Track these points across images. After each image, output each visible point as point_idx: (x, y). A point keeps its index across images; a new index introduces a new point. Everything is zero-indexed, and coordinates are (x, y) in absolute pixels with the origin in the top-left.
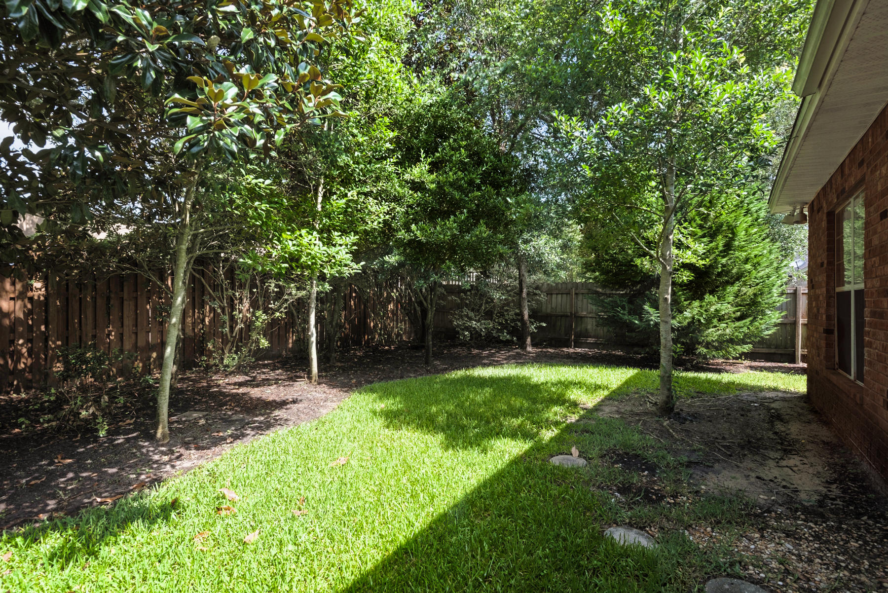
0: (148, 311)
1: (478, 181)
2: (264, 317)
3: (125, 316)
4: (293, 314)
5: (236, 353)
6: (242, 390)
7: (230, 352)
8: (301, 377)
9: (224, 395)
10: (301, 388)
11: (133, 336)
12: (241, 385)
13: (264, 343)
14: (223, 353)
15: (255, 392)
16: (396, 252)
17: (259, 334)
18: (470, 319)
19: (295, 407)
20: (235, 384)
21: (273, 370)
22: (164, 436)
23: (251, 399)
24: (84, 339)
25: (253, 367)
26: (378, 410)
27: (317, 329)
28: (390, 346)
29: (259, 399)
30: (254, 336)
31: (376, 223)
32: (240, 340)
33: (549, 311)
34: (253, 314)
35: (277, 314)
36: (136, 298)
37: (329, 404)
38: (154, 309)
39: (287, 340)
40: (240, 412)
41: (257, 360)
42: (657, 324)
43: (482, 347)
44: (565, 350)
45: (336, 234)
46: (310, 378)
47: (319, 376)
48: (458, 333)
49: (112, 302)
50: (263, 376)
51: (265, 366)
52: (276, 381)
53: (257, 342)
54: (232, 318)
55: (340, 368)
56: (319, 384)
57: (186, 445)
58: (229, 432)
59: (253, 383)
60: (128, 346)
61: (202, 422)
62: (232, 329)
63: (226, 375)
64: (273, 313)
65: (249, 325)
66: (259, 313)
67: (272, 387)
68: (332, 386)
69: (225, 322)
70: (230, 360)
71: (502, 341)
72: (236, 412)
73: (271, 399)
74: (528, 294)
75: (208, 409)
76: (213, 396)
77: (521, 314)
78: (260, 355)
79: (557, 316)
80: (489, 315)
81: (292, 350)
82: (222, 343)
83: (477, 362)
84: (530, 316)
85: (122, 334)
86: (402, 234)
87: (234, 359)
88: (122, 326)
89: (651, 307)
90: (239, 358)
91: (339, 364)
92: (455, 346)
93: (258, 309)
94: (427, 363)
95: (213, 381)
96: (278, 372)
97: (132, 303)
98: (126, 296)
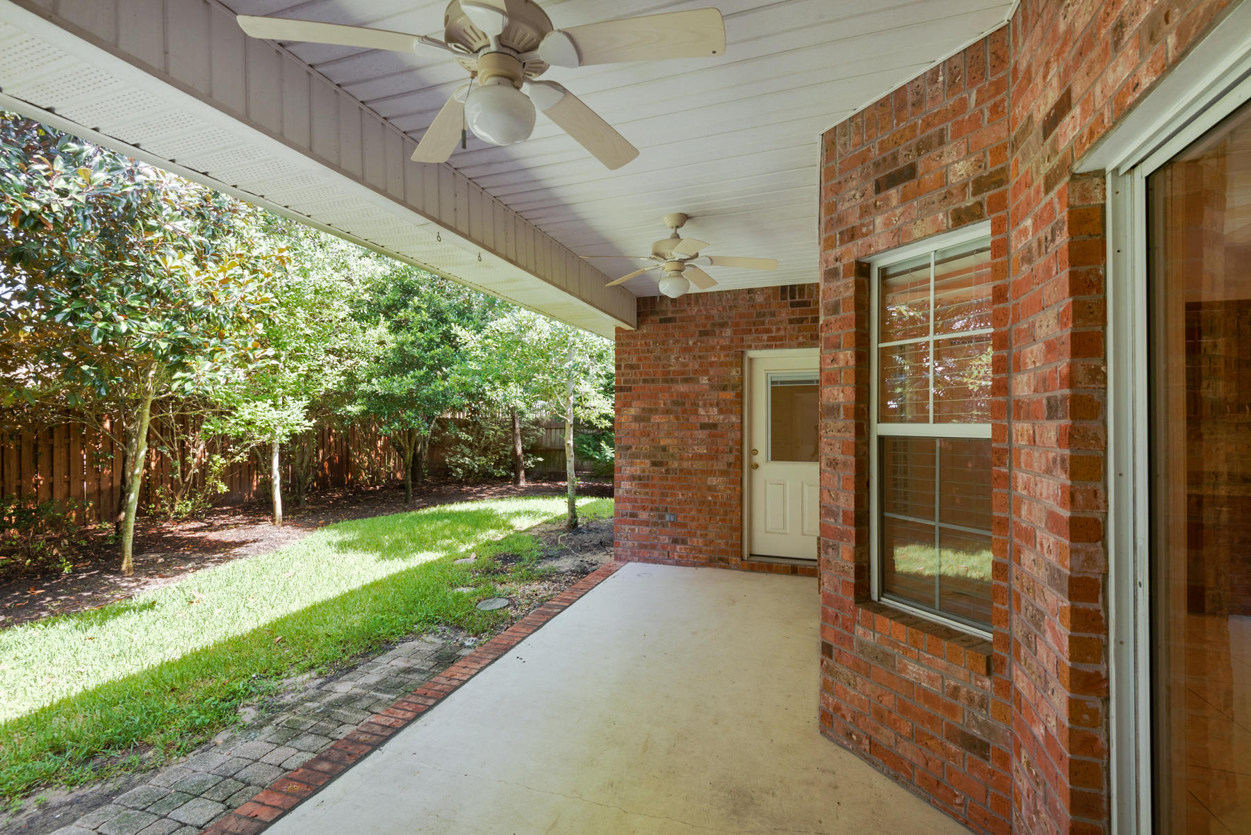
0: (82, 456)
1: (438, 340)
2: (222, 461)
3: (55, 464)
4: (257, 457)
5: (189, 499)
6: (198, 535)
7: (182, 498)
8: (264, 520)
9: (180, 539)
10: (264, 529)
11: (66, 486)
12: (196, 530)
13: (223, 488)
14: (174, 500)
15: (213, 536)
16: (359, 401)
17: (217, 479)
18: (464, 456)
19: (255, 545)
20: (190, 530)
21: (234, 515)
22: (129, 570)
23: (209, 541)
24: (7, 490)
25: (210, 513)
26: (335, 541)
27: (280, 472)
28: (375, 486)
29: (216, 541)
30: (211, 480)
31: (330, 384)
32: (194, 486)
33: (548, 445)
34: (210, 458)
35: (238, 458)
36: (69, 445)
37: (290, 541)
38: (89, 455)
39: (251, 482)
40: (200, 551)
41: (214, 506)
42: (612, 459)
43: (475, 484)
44: (560, 483)
45: (290, 398)
46: (273, 521)
47: (284, 519)
48: (451, 470)
49: (40, 450)
50: (222, 522)
51: (224, 512)
52: (236, 525)
53: (215, 487)
54: (184, 463)
55: (310, 510)
56: (283, 525)
57: (151, 576)
58: (190, 565)
59: (211, 528)
60: (59, 495)
61: (160, 560)
62: (184, 475)
63: (178, 523)
64: (233, 457)
65: (204, 469)
66: (216, 457)
67: (232, 531)
68: (296, 526)
69: (176, 468)
70: (183, 506)
71: (496, 478)
72: (195, 552)
73: (231, 540)
74: (522, 430)
75: (164, 550)
76: (168, 541)
77: (514, 450)
78: (218, 501)
79: (556, 450)
80: (485, 451)
81: (256, 494)
82: (172, 488)
83: (462, 497)
84: (524, 451)
85: (52, 484)
86: (363, 387)
87: (187, 505)
88: (52, 475)
89: (607, 444)
90: (193, 505)
91: (310, 507)
92: (447, 484)
93: (215, 453)
94: (406, 502)
95: (163, 528)
96: (238, 517)
97: (64, 451)
98: (56, 443)
